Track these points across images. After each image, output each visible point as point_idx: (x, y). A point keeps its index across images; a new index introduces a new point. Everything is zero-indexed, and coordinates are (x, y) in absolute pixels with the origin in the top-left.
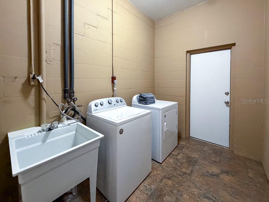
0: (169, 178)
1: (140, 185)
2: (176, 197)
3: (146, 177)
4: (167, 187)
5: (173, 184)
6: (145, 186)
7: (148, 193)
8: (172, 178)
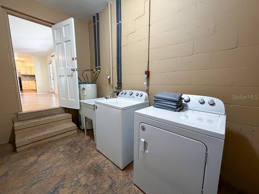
0: (111, 186)
1: (110, 160)
2: (89, 186)
3: (116, 166)
4: (102, 181)
5: (103, 188)
6: (108, 164)
7: (101, 165)
8: (111, 191)
